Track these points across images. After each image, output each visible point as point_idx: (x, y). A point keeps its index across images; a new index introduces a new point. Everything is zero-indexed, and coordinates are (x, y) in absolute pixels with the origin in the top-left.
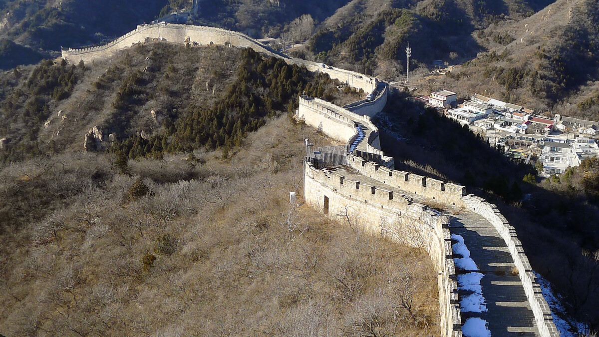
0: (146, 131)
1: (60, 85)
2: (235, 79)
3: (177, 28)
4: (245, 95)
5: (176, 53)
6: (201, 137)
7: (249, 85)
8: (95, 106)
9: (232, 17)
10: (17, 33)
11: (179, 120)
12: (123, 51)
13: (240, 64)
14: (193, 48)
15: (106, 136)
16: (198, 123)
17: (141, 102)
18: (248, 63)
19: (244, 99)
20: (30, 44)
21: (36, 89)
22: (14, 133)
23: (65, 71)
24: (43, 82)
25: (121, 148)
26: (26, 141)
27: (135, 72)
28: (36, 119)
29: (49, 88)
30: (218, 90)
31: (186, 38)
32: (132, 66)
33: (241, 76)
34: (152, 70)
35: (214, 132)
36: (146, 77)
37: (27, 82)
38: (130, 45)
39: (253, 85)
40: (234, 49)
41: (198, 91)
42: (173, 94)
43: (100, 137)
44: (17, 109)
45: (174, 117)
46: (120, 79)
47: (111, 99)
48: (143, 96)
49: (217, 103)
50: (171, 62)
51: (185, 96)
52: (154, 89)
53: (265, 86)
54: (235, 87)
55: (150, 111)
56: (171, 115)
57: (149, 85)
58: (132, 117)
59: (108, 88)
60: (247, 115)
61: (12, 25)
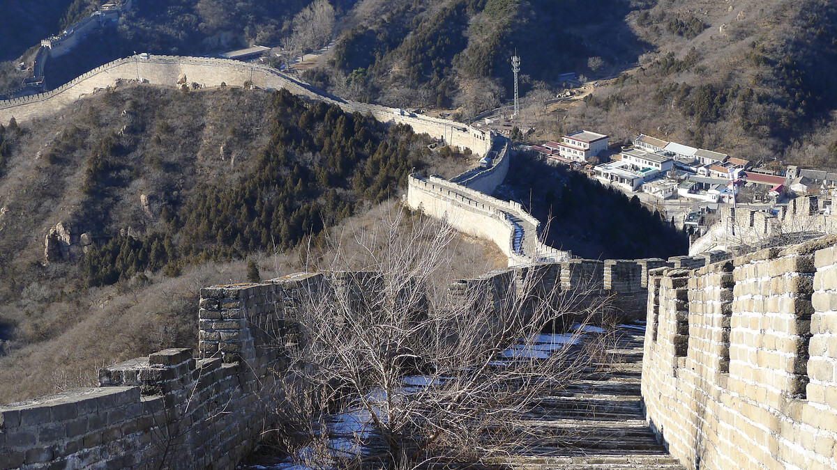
0: (135, 227)
2: (266, 140)
3: (166, 62)
4: (286, 165)
5: (168, 102)
6: (225, 233)
7: (290, 148)
8: (51, 191)
9: (191, 11)
11: (184, 209)
12: (80, 102)
13: (270, 115)
14: (192, 94)
15: (76, 237)
16: (218, 212)
17: (122, 183)
18: (283, 114)
19: (285, 172)
25: (103, 254)
27: (106, 135)
30: (240, 159)
31: (180, 77)
32: (101, 126)
33: (276, 135)
34: (132, 130)
35: (244, 226)
36: (125, 143)
38: (89, 91)
39: (294, 148)
40: (260, 93)
41: (208, 163)
42: (169, 167)
43: (67, 239)
45: (175, 203)
46: (84, 146)
47: (77, 180)
48: (125, 173)
49: (243, 180)
50: (161, 116)
51: (188, 169)
52: (139, 160)
53: (314, 149)
54: (267, 153)
55: (139, 195)
56: (169, 199)
57: (132, 156)
58: (111, 206)
59: (68, 162)
60: (292, 197)
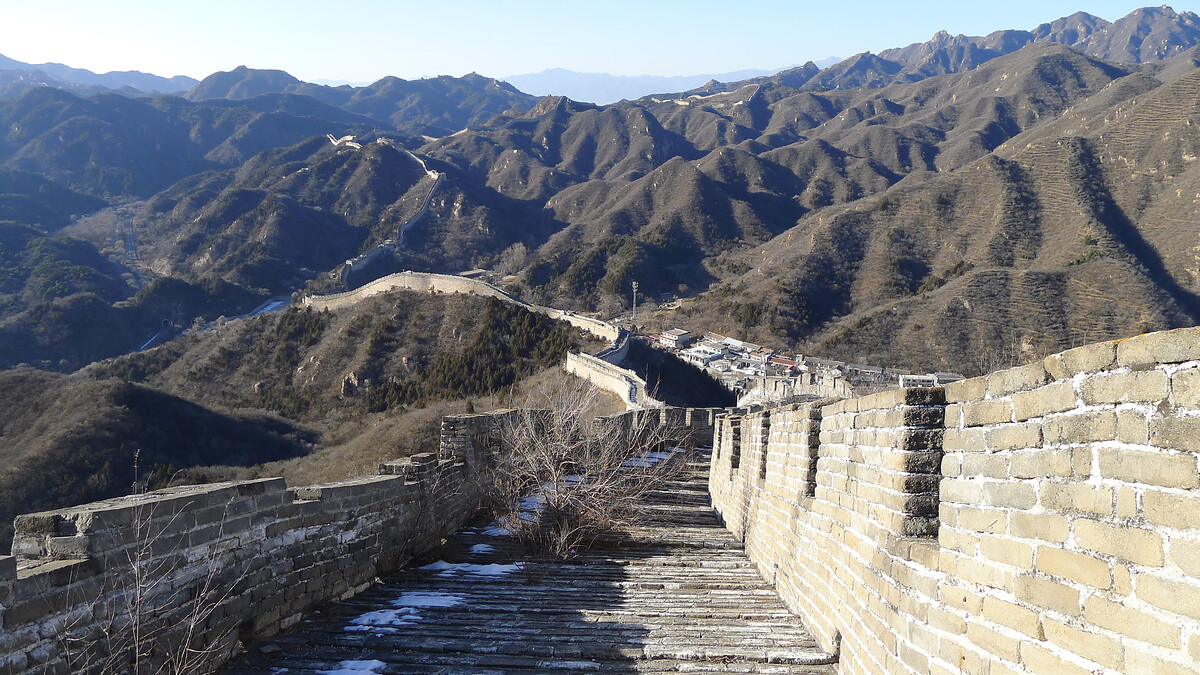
0: (398, 377)
1: (307, 331)
2: (481, 326)
3: (423, 277)
4: (493, 342)
5: (422, 301)
6: (453, 383)
7: (495, 332)
8: (348, 353)
9: (439, 247)
10: (222, 270)
11: (429, 367)
12: (369, 299)
13: (485, 312)
14: (438, 296)
15: (361, 382)
16: (450, 370)
17: (392, 349)
18: (493, 311)
19: (492, 346)
20: (240, 282)
21: (285, 335)
22: (267, 378)
23: (311, 318)
24: (291, 328)
25: (377, 393)
26: (280, 385)
27: (383, 320)
28: (287, 365)
29: (297, 334)
30: (465, 337)
31: (431, 286)
32: (380, 314)
33: (487, 324)
34: (399, 317)
35: (465, 379)
36: (395, 325)
37: (275, 328)
38: (374, 293)
39: (498, 332)
40: (479, 298)
41: (445, 339)
42: (421, 341)
43: (356, 383)
44: (267, 355)
45: (424, 363)
46: (369, 326)
47: (364, 346)
48: (394, 343)
49: (466, 351)
50: (418, 310)
51: (433, 343)
52: (403, 335)
53: (510, 333)
54: (482, 334)
55: (402, 358)
56: (421, 362)
57: (399, 333)
58: (384, 363)
59: (359, 335)
60: (495, 362)
61: (215, 260)
